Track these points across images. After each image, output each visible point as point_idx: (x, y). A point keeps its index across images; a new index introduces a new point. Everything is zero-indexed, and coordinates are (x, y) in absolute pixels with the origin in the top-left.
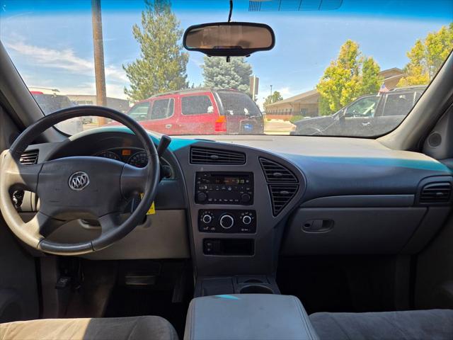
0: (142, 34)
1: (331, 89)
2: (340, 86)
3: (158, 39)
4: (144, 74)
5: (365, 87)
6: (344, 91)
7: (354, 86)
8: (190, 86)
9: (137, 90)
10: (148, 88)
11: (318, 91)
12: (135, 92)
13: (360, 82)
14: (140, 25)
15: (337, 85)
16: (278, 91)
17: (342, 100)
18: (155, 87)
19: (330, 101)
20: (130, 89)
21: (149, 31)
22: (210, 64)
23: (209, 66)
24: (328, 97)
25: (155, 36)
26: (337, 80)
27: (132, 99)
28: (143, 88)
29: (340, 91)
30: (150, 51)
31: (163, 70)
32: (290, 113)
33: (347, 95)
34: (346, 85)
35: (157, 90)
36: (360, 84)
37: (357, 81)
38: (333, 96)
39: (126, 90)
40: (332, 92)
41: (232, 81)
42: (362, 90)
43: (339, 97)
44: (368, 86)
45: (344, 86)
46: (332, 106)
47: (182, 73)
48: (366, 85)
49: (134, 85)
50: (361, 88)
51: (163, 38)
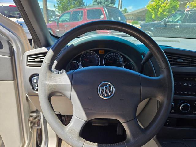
1: (154, 7)
2: (158, 6)
5: (170, 7)
6: (160, 9)
7: (165, 7)
8: (85, 4)
9: (60, 6)
10: (65, 5)
11: (147, 8)
12: (59, 7)
13: (169, 4)
15: (157, 6)
16: (126, 8)
17: (158, 14)
18: (68, 5)
19: (153, 14)
20: (56, 5)
24: (152, 12)
26: (157, 3)
27: (57, 10)
28: (62, 5)
29: (158, 9)
32: (132, 19)
33: (162, 11)
34: (162, 6)
35: (69, 6)
36: (168, 5)
37: (167, 4)
38: (155, 11)
39: (54, 5)
40: (154, 9)
41: (106, 2)
42: (169, 8)
43: (157, 12)
44: (172, 6)
45: (160, 6)
46: (153, 16)
48: (171, 6)
49: (58, 3)
50: (169, 7)
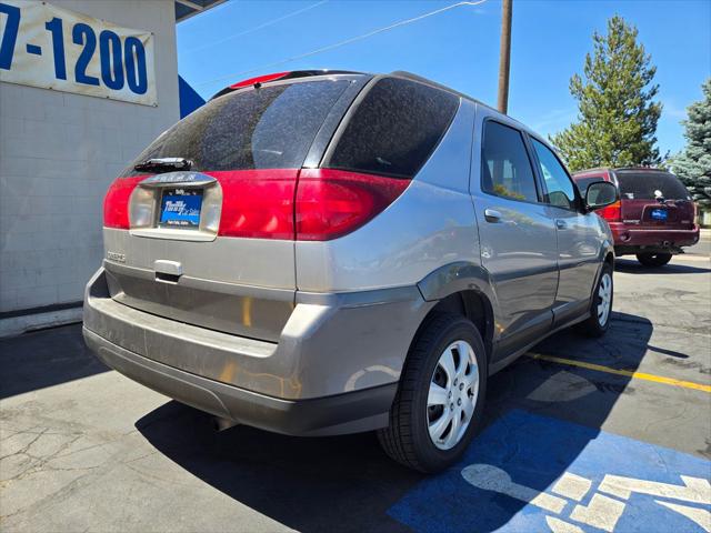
0: (584, 87)
3: (608, 90)
4: (578, 144)
8: (662, 154)
14: (582, 74)
21: (595, 80)
22: (699, 116)
23: (698, 121)
25: (604, 86)
30: (593, 109)
31: (609, 136)
47: (647, 136)
51: (616, 87)
